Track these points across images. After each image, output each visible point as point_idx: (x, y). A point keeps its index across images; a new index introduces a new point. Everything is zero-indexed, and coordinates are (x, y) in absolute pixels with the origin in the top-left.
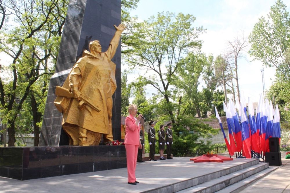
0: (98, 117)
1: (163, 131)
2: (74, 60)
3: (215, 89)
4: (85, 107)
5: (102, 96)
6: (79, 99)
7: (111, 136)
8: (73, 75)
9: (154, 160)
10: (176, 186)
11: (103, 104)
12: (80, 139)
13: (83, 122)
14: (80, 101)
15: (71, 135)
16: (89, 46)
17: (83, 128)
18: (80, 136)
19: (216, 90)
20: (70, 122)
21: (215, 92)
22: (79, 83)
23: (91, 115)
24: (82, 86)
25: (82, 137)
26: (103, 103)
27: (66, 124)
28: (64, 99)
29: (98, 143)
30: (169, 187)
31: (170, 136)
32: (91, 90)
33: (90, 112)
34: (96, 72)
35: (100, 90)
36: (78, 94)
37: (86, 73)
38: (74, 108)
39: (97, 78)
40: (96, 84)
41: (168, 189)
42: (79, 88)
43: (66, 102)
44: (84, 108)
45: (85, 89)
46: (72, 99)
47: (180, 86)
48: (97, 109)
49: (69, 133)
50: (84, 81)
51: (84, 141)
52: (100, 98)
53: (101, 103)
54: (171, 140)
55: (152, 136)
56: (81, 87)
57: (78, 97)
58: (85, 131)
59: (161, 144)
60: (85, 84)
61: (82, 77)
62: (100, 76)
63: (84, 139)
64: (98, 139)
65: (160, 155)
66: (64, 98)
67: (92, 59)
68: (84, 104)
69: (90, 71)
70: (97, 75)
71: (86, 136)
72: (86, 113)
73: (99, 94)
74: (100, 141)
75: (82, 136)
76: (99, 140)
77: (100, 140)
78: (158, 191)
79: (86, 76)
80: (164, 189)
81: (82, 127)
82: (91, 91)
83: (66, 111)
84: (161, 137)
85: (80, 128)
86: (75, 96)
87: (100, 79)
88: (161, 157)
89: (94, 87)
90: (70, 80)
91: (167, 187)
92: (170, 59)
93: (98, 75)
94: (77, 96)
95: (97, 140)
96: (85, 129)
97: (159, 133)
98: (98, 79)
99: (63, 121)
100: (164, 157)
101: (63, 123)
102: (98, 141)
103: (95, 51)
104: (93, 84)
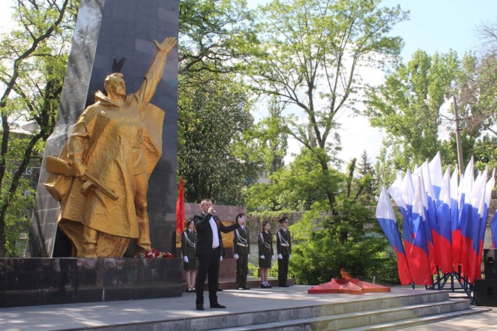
0: (116, 208)
1: (267, 232)
2: (82, 108)
3: (479, 134)
4: (94, 192)
5: (123, 172)
6: (82, 178)
7: (148, 241)
8: (73, 137)
9: (245, 288)
10: (197, 322)
11: (125, 187)
12: (85, 246)
13: (89, 218)
14: (85, 181)
15: (73, 239)
16: (105, 84)
17: (90, 227)
18: (85, 240)
19: (481, 138)
20: (70, 218)
21: (479, 141)
22: (85, 151)
23: (104, 205)
24: (89, 156)
25: (88, 243)
26: (124, 185)
27: (63, 221)
28: (61, 178)
29: (121, 254)
30: (180, 322)
31: (284, 243)
32: (104, 162)
33: (102, 201)
34: (113, 130)
35: (119, 162)
36: (82, 169)
37: (97, 133)
38: (76, 193)
39: (115, 141)
40: (113, 151)
41: (176, 325)
42: (83, 159)
43: (64, 183)
44: (92, 193)
45: (94, 159)
46: (74, 177)
47: (393, 129)
48: (111, 195)
49: (69, 236)
50: (93, 147)
51: (91, 250)
52: (120, 176)
53: (121, 185)
54: (287, 251)
55: (239, 242)
56: (87, 157)
57: (82, 174)
58: (93, 233)
59: (263, 257)
60: (93, 153)
61: (91, 140)
62: (120, 137)
63: (91, 247)
64: (121, 247)
65: (261, 278)
66: (60, 176)
67: (107, 107)
68: (92, 186)
69: (103, 130)
70: (115, 137)
71: (95, 242)
72: (95, 202)
73: (117, 169)
74: (125, 250)
75: (87, 241)
76: (123, 249)
77: (126, 248)
78: (155, 326)
79: (96, 138)
80: (168, 324)
81: (88, 225)
82: (104, 165)
83: (64, 198)
84: (264, 245)
85: (85, 228)
86: (76, 174)
87: (120, 142)
88: (264, 283)
89: (109, 157)
90: (70, 144)
91: (176, 322)
92: (330, 79)
93: (117, 137)
94: (79, 172)
95: (119, 248)
96: (92, 229)
97: (259, 236)
98: (116, 143)
99: (60, 215)
100: (268, 283)
101: (60, 219)
102: (120, 250)
103: (113, 92)
104: (108, 151)
